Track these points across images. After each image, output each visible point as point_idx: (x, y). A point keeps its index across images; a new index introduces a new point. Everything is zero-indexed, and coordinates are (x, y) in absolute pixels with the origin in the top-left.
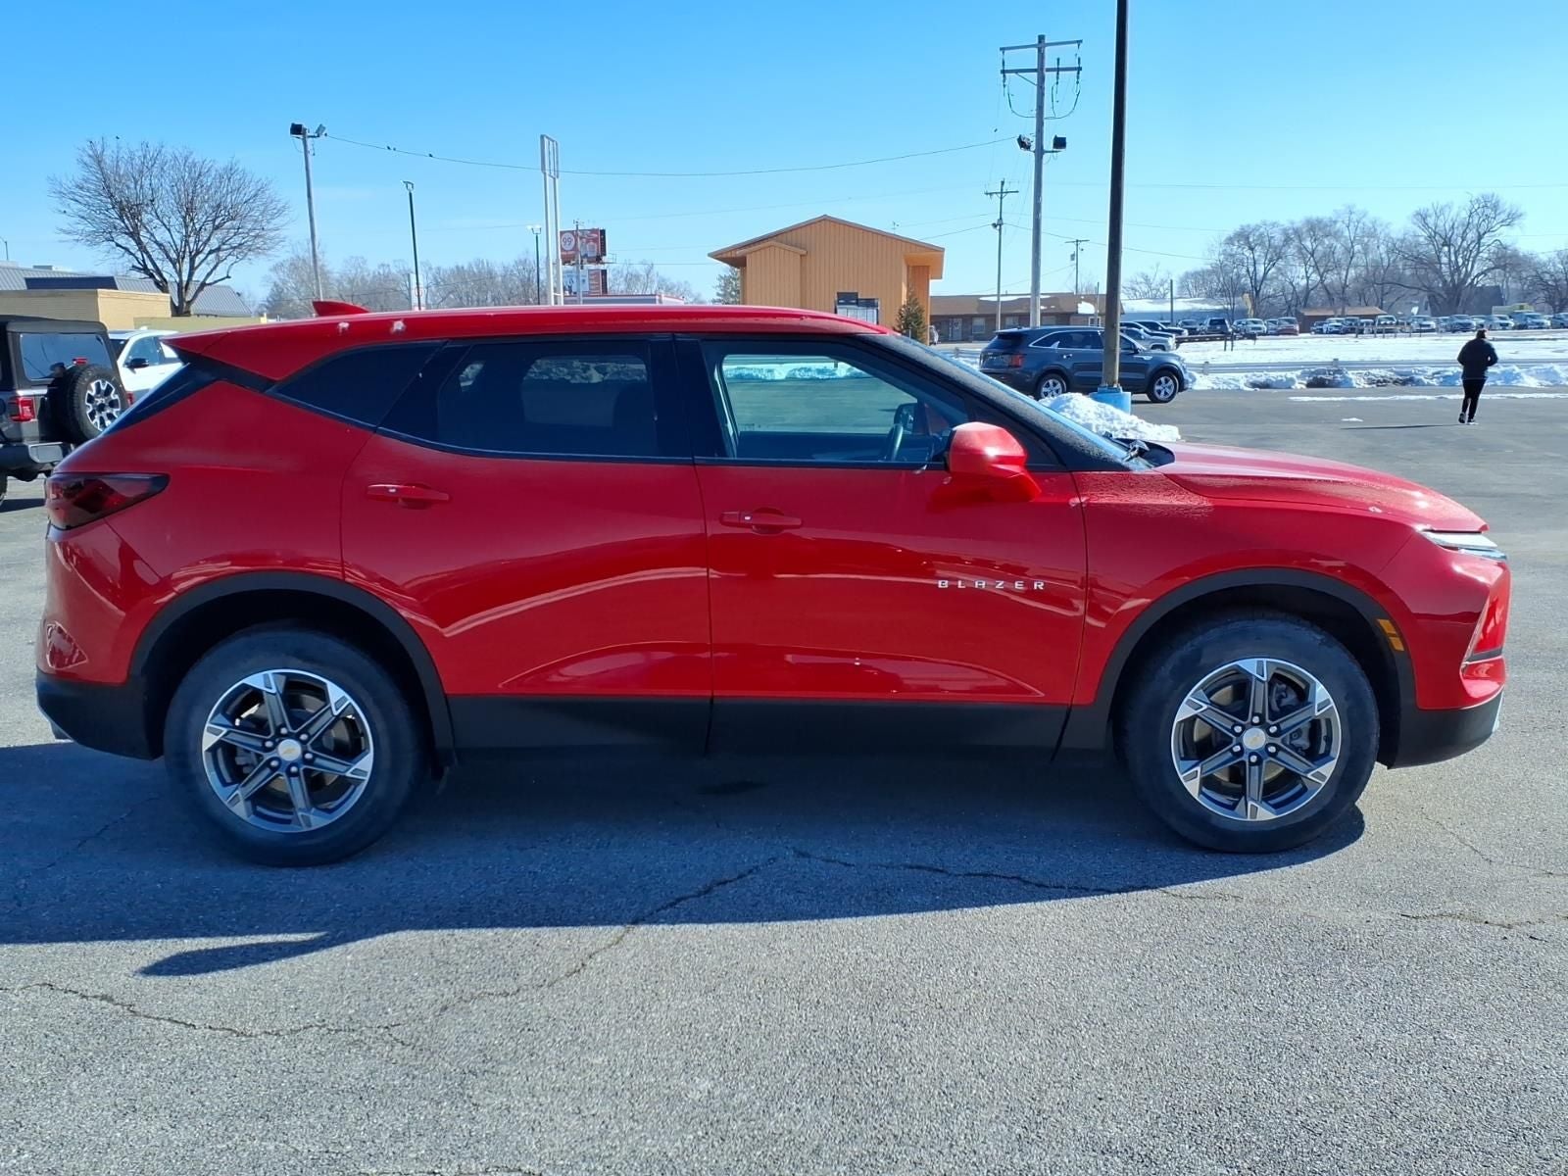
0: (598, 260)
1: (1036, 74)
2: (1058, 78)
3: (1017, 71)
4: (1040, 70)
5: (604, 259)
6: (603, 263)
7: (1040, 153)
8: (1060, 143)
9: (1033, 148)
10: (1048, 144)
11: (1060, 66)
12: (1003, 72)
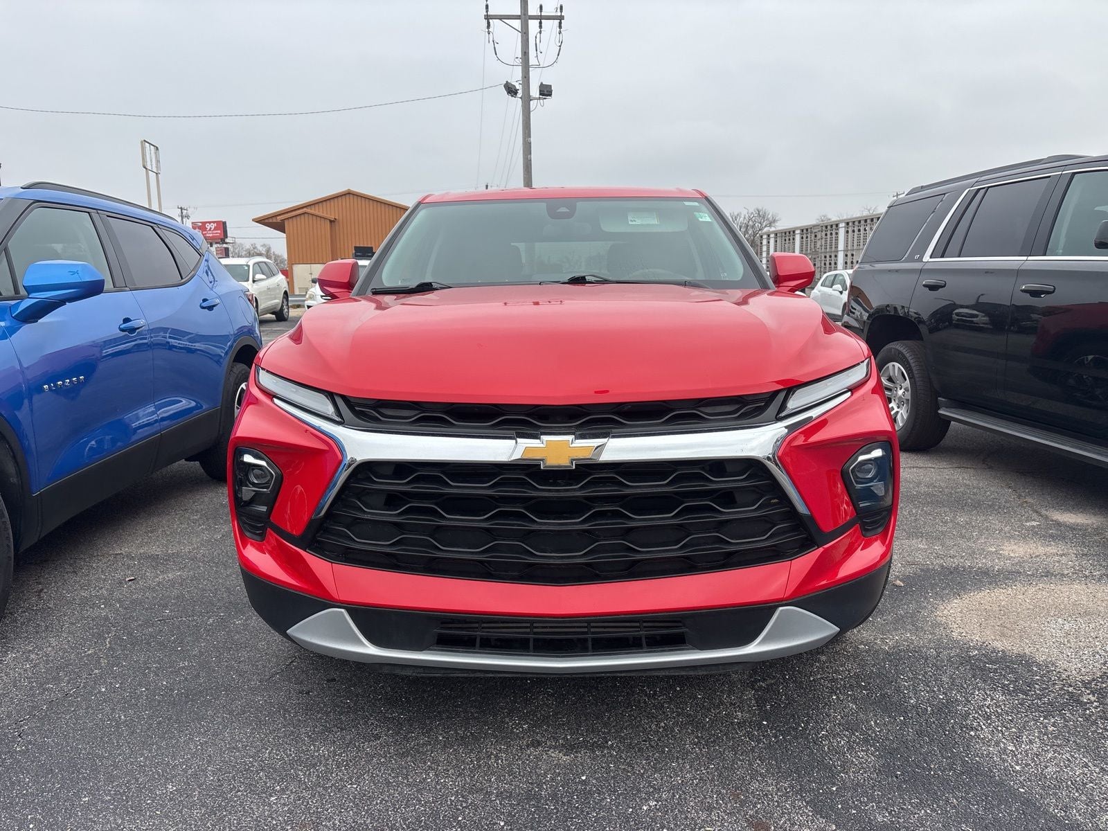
0: (223, 241)
1: (519, 21)
2: (541, 27)
3: (501, 18)
4: (524, 17)
5: (227, 240)
6: (227, 243)
7: (527, 99)
8: (546, 91)
9: (520, 94)
10: (534, 92)
11: (543, 14)
12: (488, 18)
